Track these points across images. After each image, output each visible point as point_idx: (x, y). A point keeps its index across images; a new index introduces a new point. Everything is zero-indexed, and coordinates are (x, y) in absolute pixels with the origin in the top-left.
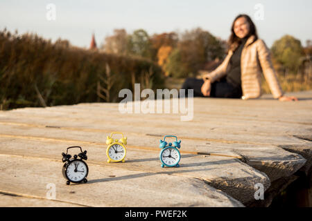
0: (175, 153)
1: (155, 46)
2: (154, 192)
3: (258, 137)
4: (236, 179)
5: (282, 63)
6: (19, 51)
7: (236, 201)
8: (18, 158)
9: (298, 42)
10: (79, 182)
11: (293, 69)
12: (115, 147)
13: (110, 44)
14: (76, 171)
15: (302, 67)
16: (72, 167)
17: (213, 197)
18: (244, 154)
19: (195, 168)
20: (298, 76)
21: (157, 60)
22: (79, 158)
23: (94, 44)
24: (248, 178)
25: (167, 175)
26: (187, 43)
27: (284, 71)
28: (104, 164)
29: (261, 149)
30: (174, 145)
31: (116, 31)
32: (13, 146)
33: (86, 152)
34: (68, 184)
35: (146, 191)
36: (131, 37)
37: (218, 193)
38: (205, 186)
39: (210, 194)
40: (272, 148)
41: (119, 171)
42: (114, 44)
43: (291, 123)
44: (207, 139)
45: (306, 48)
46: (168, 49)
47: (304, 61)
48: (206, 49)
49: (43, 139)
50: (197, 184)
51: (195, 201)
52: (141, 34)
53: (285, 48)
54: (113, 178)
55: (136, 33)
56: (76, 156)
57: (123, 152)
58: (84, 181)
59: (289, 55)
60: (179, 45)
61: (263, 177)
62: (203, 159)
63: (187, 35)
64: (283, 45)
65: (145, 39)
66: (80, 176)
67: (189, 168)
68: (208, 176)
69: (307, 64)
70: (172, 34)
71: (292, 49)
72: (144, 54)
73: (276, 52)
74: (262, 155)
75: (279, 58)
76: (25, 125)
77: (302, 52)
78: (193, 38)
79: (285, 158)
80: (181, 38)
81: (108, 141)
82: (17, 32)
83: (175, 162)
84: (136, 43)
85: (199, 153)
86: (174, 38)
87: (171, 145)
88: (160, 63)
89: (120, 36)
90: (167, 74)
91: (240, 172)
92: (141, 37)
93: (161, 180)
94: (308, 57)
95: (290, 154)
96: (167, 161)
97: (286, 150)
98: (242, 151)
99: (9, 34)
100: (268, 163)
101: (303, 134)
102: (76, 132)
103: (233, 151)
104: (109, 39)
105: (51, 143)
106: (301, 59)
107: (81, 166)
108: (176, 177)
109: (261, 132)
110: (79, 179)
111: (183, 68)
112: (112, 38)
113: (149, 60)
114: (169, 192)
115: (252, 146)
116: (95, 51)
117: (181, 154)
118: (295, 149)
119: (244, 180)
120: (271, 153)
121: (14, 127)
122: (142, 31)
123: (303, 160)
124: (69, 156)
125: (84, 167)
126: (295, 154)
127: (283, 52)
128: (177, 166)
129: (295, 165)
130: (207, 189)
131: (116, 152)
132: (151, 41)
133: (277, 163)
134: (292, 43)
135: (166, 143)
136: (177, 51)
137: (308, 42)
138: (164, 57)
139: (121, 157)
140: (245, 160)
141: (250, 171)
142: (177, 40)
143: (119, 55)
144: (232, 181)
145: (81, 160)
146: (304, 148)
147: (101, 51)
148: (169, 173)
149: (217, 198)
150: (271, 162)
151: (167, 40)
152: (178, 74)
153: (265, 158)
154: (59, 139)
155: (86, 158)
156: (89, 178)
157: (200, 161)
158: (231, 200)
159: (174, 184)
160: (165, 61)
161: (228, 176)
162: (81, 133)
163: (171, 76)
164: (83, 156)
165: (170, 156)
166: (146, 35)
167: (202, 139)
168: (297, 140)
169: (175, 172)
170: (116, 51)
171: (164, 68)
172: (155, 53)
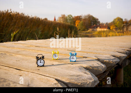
0: (74, 57)
1: (75, 20)
2: (65, 70)
3: (104, 52)
4: (95, 67)
5: (116, 26)
7: (93, 74)
8: (24, 57)
9: (122, 19)
10: (42, 66)
11: (120, 28)
12: (55, 54)
13: (60, 19)
14: (40, 62)
15: (123, 28)
16: (39, 61)
17: (85, 73)
18: (99, 58)
19: (81, 62)
20: (121, 31)
21: (75, 25)
22: (41, 58)
23: (55, 19)
24: (99, 66)
25: (71, 65)
26: (85, 19)
27: (117, 29)
28: (51, 60)
29: (105, 56)
30: (74, 54)
31: (62, 15)
32: (24, 53)
34: (38, 66)
35: (63, 70)
36: (67, 17)
37: (87, 72)
38: (83, 69)
39: (85, 72)
40: (109, 56)
41: (55, 63)
42: (61, 19)
43: (117, 47)
44: (87, 52)
45: (125, 21)
46: (79, 21)
47: (124, 26)
48: (91, 21)
49: (33, 51)
50: (81, 68)
51: (79, 74)
52: (70, 16)
53: (117, 21)
54: (53, 65)
55: (69, 16)
56: (40, 58)
57: (57, 56)
58: (43, 66)
59: (119, 23)
60: (82, 20)
61: (104, 66)
62: (85, 59)
63: (85, 17)
64: (117, 20)
65: (71, 18)
66: (42, 64)
67: (79, 62)
68: (85, 65)
70: (80, 16)
71: (120, 22)
72: (71, 23)
73: (115, 23)
74: (105, 58)
75: (115, 24)
76: (29, 46)
77: (123, 23)
78: (87, 18)
79: (113, 59)
80: (83, 18)
81: (53, 53)
83: (75, 60)
84: (68, 19)
85: (83, 57)
86: (81, 17)
87: (73, 54)
89: (63, 17)
90: (78, 29)
91: (96, 64)
92: (70, 17)
93: (69, 67)
94: (125, 24)
95: (114, 58)
96: (72, 60)
97: (113, 56)
98: (98, 56)
100: (106, 61)
101: (120, 51)
102: (44, 49)
103: (95, 56)
104: (60, 18)
105: (36, 52)
106: (123, 25)
107: (42, 61)
109: (106, 50)
110: (41, 65)
112: (61, 18)
113: (72, 25)
114: (71, 71)
115: (102, 55)
116: (55, 22)
117: (77, 57)
118: (116, 56)
119: (97, 67)
120: (108, 57)
121: (26, 46)
122: (70, 15)
123: (119, 60)
124: (38, 57)
125: (43, 61)
126: (116, 58)
127: (117, 23)
128: (75, 61)
129: (115, 62)
130: (84, 71)
131: (55, 56)
132: (73, 19)
133: (109, 61)
134: (120, 20)
135: (72, 54)
136: (82, 22)
137: (125, 19)
139: (57, 58)
140: (98, 60)
141: (100, 64)
142: (82, 18)
143: (63, 23)
144: (93, 67)
146: (120, 56)
147: (57, 22)
148: (72, 64)
149: (87, 73)
150: (107, 61)
151: (78, 18)
152: (82, 29)
153: (106, 59)
154: (38, 51)
156: (44, 65)
157: (84, 60)
158: (91, 74)
159: (73, 68)
160: (78, 25)
161: (92, 65)
162: (46, 49)
163: (79, 30)
164: (43, 57)
165: (73, 58)
166: (72, 16)
167: (85, 52)
168: (118, 53)
169: (74, 64)
170: (62, 22)
171: (78, 27)
172: (74, 22)
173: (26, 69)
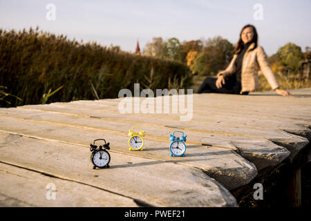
0: (181, 145)
1: (184, 51)
2: (159, 178)
3: (254, 131)
4: (230, 169)
5: (285, 65)
6: (83, 56)
7: (224, 189)
8: (64, 145)
9: (299, 49)
10: (104, 167)
11: (294, 70)
12: (135, 139)
13: (150, 49)
14: (101, 158)
15: (302, 69)
16: (98, 155)
17: (206, 186)
18: (240, 146)
19: (197, 158)
20: (298, 76)
21: (186, 61)
22: (103, 148)
23: (138, 49)
24: (239, 168)
25: (173, 164)
26: (210, 49)
27: (287, 71)
28: (125, 152)
29: (255, 142)
30: (181, 138)
31: (154, 39)
32: (63, 133)
33: (109, 144)
34: (94, 168)
35: (153, 177)
36: (166, 44)
37: (211, 182)
38: (202, 175)
39: (205, 182)
40: (264, 141)
41: (136, 159)
42: (153, 49)
43: (284, 118)
44: (212, 132)
45: (306, 53)
46: (195, 53)
47: (303, 64)
48: (224, 53)
49: (85, 127)
50: (195, 173)
51: (191, 188)
52: (174, 41)
53: (288, 53)
54: (130, 164)
55: (170, 41)
56: (101, 147)
57: (141, 142)
58: (107, 167)
59: (291, 58)
60: (203, 49)
61: (251, 168)
62: (206, 150)
63: (210, 42)
64: (286, 51)
65: (177, 45)
66: (104, 163)
67: (193, 158)
68: (206, 166)
69: (305, 66)
70: (198, 42)
71: (294, 54)
72: (176, 57)
73: (281, 56)
74: (253, 147)
75: (283, 61)
76: (76, 115)
77: (302, 56)
78: (215, 44)
79: (273, 151)
80: (205, 45)
81: (130, 134)
82: (82, 41)
83: (182, 152)
84: (169, 48)
85: (203, 145)
86: (200, 44)
87: (178, 139)
88: (189, 64)
89: (158, 43)
90: (193, 72)
91: (233, 163)
92: (174, 44)
93: (167, 168)
94: (306, 61)
95: (277, 146)
96: (175, 151)
97: (275, 143)
98: (239, 143)
99: (76, 43)
100: (257, 155)
101: (292, 129)
102: (111, 123)
103: (232, 143)
104: (149, 45)
105: (90, 131)
106: (301, 62)
107: (105, 155)
108: (180, 166)
109: (257, 126)
110: (103, 165)
111: (206, 68)
112: (151, 44)
113: (180, 62)
114: (172, 179)
115: (248, 139)
116: (138, 54)
117: (187, 144)
118: (283, 142)
119: (235, 170)
120: (262, 146)
121: (68, 117)
122: (175, 39)
123: (288, 153)
124: (96, 147)
125: (107, 155)
126: (281, 147)
127: (287, 56)
128: (183, 156)
129: (280, 157)
130: (204, 179)
131: (136, 142)
132: (181, 47)
133: (265, 154)
134: (294, 49)
135: (175, 137)
136: (201, 54)
137: (307, 48)
138: (192, 60)
139: (140, 146)
140: (239, 152)
141: (241, 162)
142: (202, 46)
143: (157, 58)
144: (225, 170)
145: (105, 150)
146: (290, 141)
147: (142, 55)
148: (175, 162)
149: (209, 186)
150: (260, 154)
151: (194, 46)
152: (202, 73)
153: (256, 151)
154: (97, 128)
155: (109, 149)
156: (110, 165)
157: (203, 152)
158: (220, 189)
159: (178, 172)
160: (192, 63)
161: (222, 166)
162: (115, 123)
163: (196, 74)
164: (107, 146)
165: (177, 148)
166: (178, 42)
167: (206, 131)
168: (286, 134)
169: (180, 161)
170: (154, 54)
171: (191, 68)
172: (184, 55)
173: (67, 174)
